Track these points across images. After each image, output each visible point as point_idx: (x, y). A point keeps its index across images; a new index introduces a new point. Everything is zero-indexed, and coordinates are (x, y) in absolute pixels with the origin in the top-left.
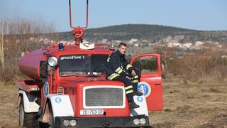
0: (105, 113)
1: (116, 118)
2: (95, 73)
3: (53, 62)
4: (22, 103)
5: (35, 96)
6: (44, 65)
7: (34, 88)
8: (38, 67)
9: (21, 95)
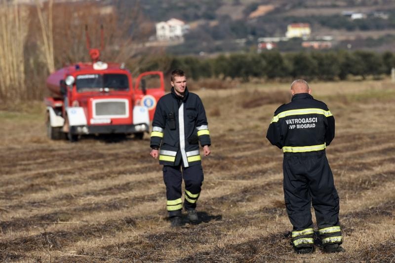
0: (112, 122)
1: (121, 126)
2: (107, 90)
3: (70, 81)
4: (49, 119)
5: (60, 111)
6: (63, 83)
7: (58, 104)
8: (58, 84)
9: (48, 111)
